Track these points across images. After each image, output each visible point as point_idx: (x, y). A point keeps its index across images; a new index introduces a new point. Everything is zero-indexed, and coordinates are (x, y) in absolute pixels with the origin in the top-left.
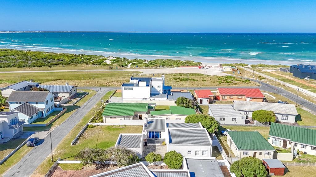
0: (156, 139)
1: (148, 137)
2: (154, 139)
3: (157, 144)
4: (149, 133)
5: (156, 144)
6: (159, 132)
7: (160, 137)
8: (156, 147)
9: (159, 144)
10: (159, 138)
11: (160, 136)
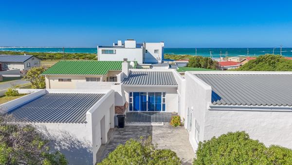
0: (153, 113)
1: (131, 109)
2: (146, 113)
3: (157, 124)
4: (132, 97)
5: (153, 124)
6: (159, 94)
7: (164, 109)
8: (153, 132)
9: (162, 124)
10: (162, 111)
11: (164, 105)
